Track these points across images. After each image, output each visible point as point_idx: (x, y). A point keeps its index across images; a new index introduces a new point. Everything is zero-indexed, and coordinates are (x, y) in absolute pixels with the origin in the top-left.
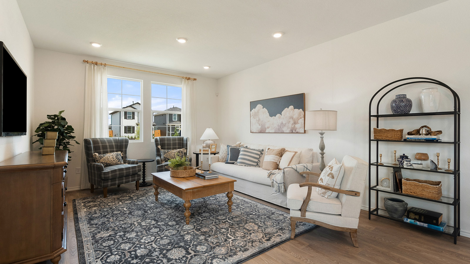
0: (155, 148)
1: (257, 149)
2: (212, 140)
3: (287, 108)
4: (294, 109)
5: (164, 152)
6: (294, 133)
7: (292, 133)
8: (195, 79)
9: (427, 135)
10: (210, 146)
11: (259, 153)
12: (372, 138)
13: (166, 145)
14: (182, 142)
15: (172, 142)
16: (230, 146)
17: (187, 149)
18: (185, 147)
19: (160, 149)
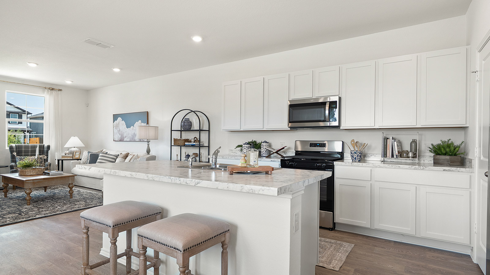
0: (10, 155)
1: (114, 154)
2: (77, 147)
4: (142, 122)
5: (20, 158)
6: (141, 141)
7: (140, 141)
8: (61, 90)
9: (194, 142)
10: (74, 153)
11: (115, 158)
12: (173, 144)
13: (23, 152)
14: (42, 149)
15: (30, 149)
16: (90, 152)
17: (47, 155)
18: (46, 154)
19: (16, 156)
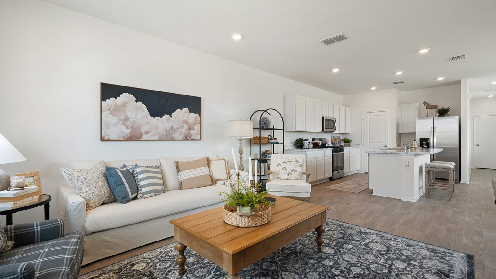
3: (179, 109)
4: (190, 112)
6: (189, 140)
7: (186, 140)
